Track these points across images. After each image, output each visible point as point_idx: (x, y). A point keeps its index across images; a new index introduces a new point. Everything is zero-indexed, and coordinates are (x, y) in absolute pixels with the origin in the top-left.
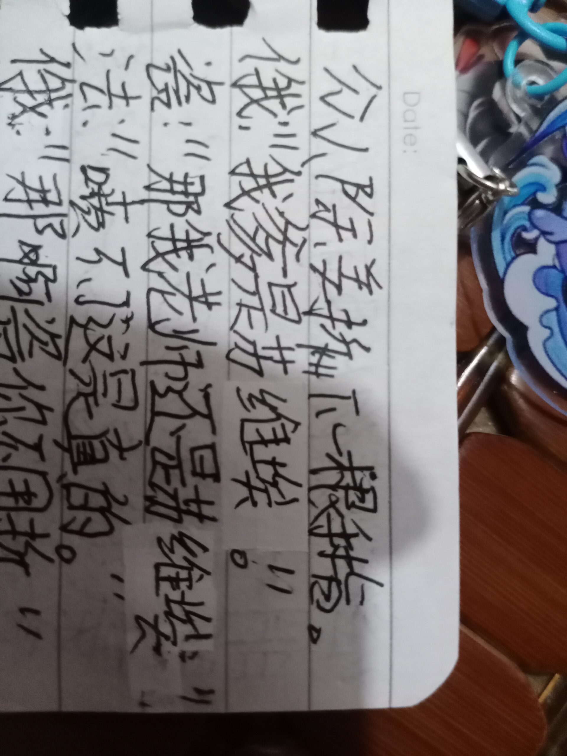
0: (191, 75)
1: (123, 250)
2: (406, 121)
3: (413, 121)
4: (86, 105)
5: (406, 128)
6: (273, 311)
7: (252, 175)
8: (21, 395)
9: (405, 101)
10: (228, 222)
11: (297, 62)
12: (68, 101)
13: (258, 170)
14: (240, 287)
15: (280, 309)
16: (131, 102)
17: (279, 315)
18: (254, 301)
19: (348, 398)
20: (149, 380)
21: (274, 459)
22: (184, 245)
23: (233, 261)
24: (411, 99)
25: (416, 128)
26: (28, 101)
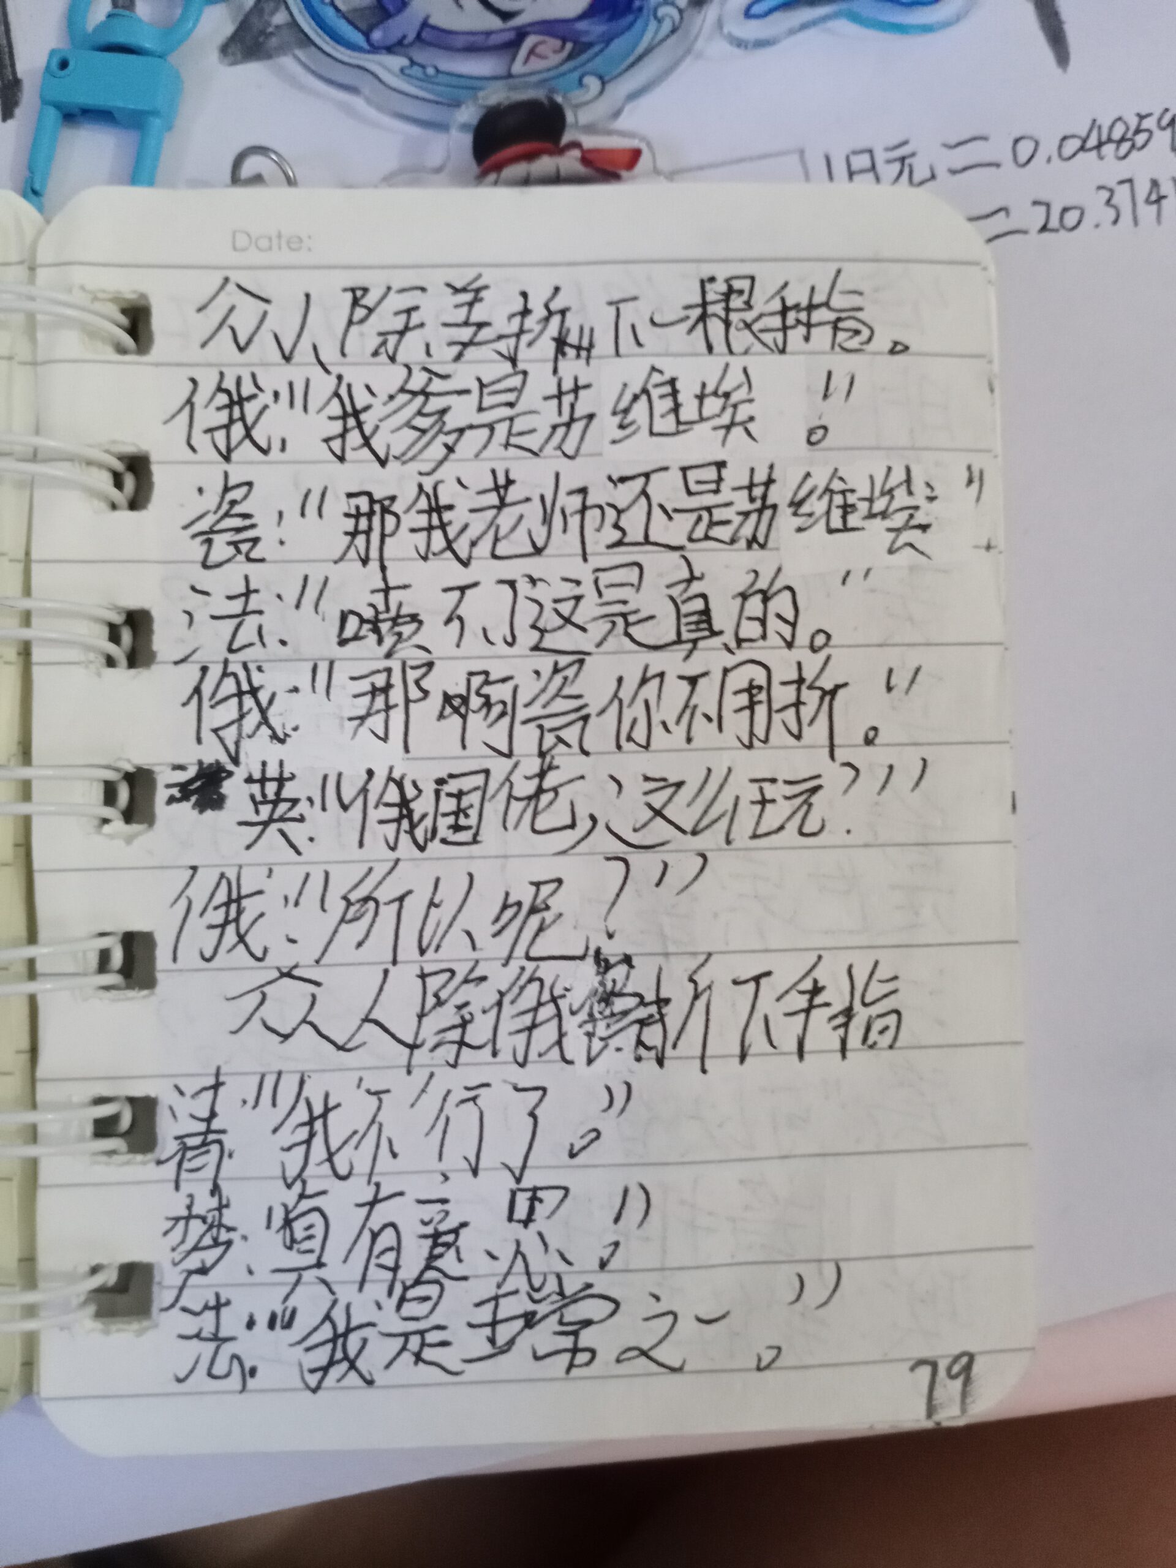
0: (215, 512)
1: (446, 590)
2: (270, 248)
3: (270, 239)
4: (259, 644)
5: (280, 248)
6: (511, 405)
7: (343, 436)
8: (630, 706)
9: (244, 250)
10: (404, 463)
11: (194, 381)
12: (252, 667)
13: (337, 427)
14: (485, 447)
15: (511, 397)
16: (252, 587)
17: (518, 398)
18: (502, 430)
19: (618, 310)
20: (606, 551)
21: (697, 397)
22: (435, 515)
23: (452, 456)
24: (242, 241)
25: (279, 236)
26: (254, 717)
